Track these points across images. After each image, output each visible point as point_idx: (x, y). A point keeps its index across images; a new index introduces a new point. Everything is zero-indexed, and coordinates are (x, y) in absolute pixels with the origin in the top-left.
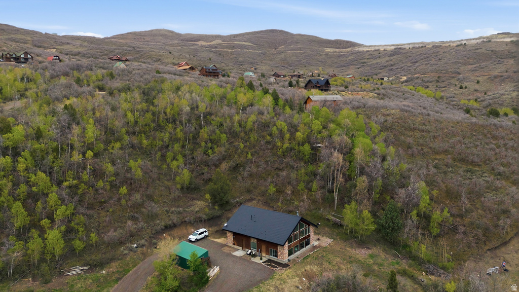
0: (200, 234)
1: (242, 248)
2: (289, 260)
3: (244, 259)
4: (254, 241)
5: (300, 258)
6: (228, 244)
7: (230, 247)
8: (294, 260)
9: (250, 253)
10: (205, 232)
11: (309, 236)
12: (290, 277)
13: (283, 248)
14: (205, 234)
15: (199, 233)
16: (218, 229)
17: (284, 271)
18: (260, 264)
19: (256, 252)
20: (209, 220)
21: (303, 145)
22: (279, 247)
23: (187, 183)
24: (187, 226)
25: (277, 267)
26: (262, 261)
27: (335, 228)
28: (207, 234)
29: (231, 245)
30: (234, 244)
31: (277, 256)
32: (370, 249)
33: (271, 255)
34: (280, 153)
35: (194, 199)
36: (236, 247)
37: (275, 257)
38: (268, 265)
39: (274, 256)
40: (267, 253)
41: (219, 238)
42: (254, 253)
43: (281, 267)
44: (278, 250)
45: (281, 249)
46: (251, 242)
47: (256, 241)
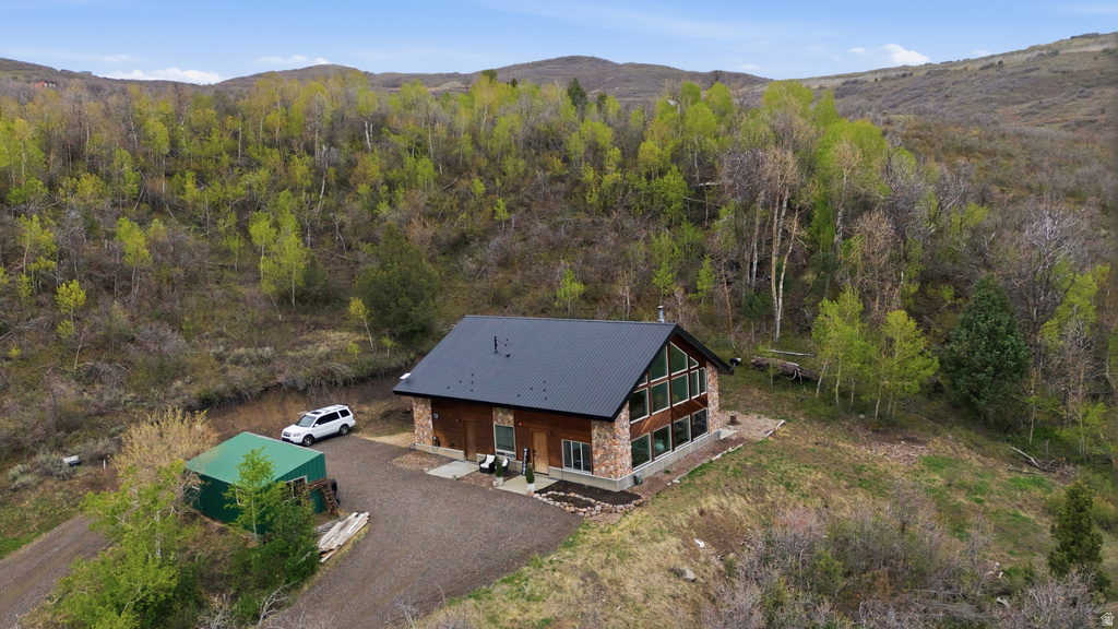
0: (321, 421)
1: (466, 454)
2: (636, 481)
3: (470, 486)
4: (503, 420)
5: (676, 473)
6: (419, 446)
7: (424, 454)
8: (654, 480)
9: (492, 465)
10: (345, 413)
11: (704, 401)
12: (646, 535)
13: (612, 430)
14: (342, 420)
15: (318, 416)
16: (390, 407)
17: (619, 517)
18: (528, 497)
19: (513, 459)
20: (361, 380)
21: (662, 173)
22: (595, 432)
23: (297, 280)
24: (284, 400)
25: (589, 504)
26: (532, 487)
27: (785, 388)
28: (350, 420)
29: (428, 447)
30: (437, 443)
31: (589, 468)
32: (920, 443)
33: (568, 465)
34: (593, 198)
35: (319, 326)
36: (443, 451)
37: (582, 472)
38: (556, 498)
39: (577, 466)
40: (555, 458)
41: (391, 433)
42: (504, 464)
43: (607, 505)
44: (594, 442)
45: (605, 437)
46: (495, 423)
47: (511, 418)
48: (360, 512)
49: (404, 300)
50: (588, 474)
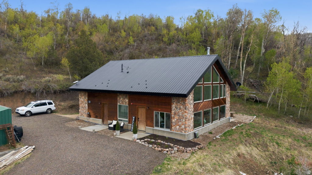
0: (37, 106)
1: (103, 121)
2: (195, 135)
3: (101, 135)
4: (123, 103)
5: (217, 133)
6: (81, 118)
7: (83, 121)
8: (205, 137)
9: (115, 126)
10: (50, 104)
12: (209, 167)
13: (184, 104)
14: (48, 106)
15: (36, 103)
16: (74, 104)
17: (189, 155)
18: (133, 141)
19: (126, 123)
20: (62, 92)
25: (169, 147)
26: (136, 136)
27: (251, 104)
28: (53, 107)
29: (85, 118)
30: (89, 116)
31: (169, 126)
33: (157, 126)
34: (166, 39)
36: (92, 120)
37: (165, 129)
38: (149, 143)
39: (162, 126)
40: (149, 121)
41: (72, 114)
42: (122, 125)
43: (181, 147)
44: (173, 112)
45: (180, 109)
46: (118, 104)
47: (127, 101)
48: (30, 146)
49: (85, 60)
50: (168, 130)
